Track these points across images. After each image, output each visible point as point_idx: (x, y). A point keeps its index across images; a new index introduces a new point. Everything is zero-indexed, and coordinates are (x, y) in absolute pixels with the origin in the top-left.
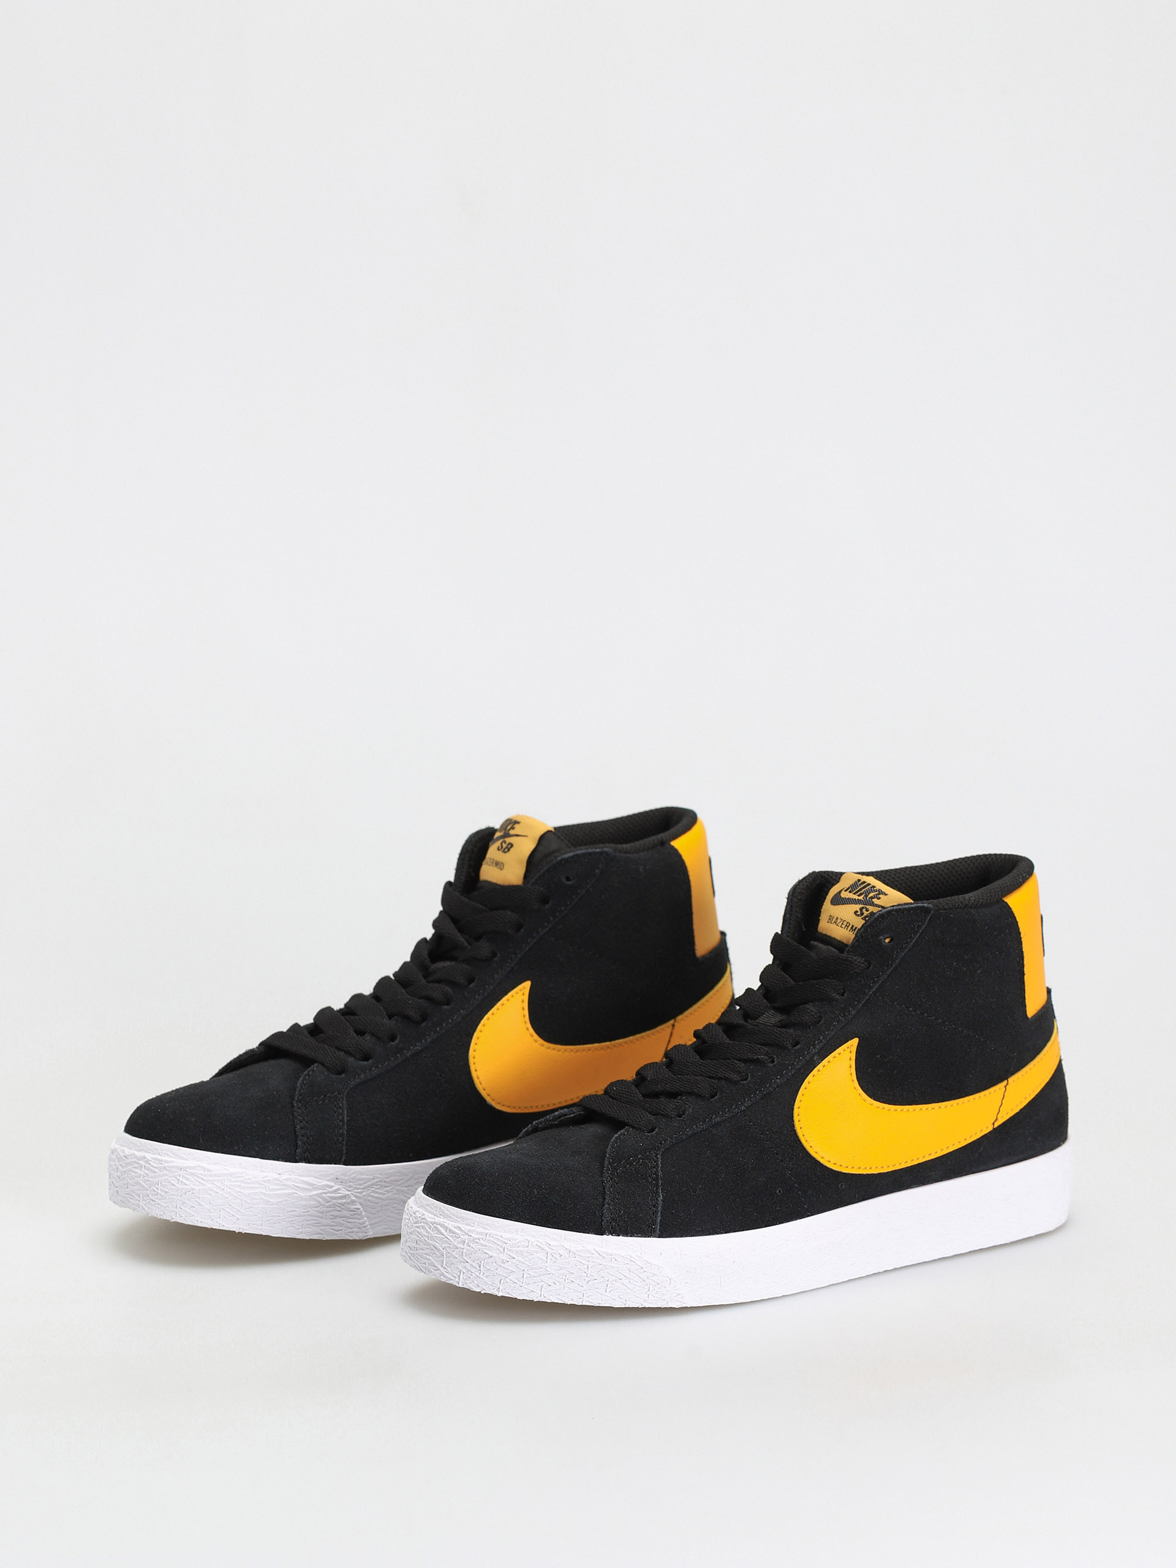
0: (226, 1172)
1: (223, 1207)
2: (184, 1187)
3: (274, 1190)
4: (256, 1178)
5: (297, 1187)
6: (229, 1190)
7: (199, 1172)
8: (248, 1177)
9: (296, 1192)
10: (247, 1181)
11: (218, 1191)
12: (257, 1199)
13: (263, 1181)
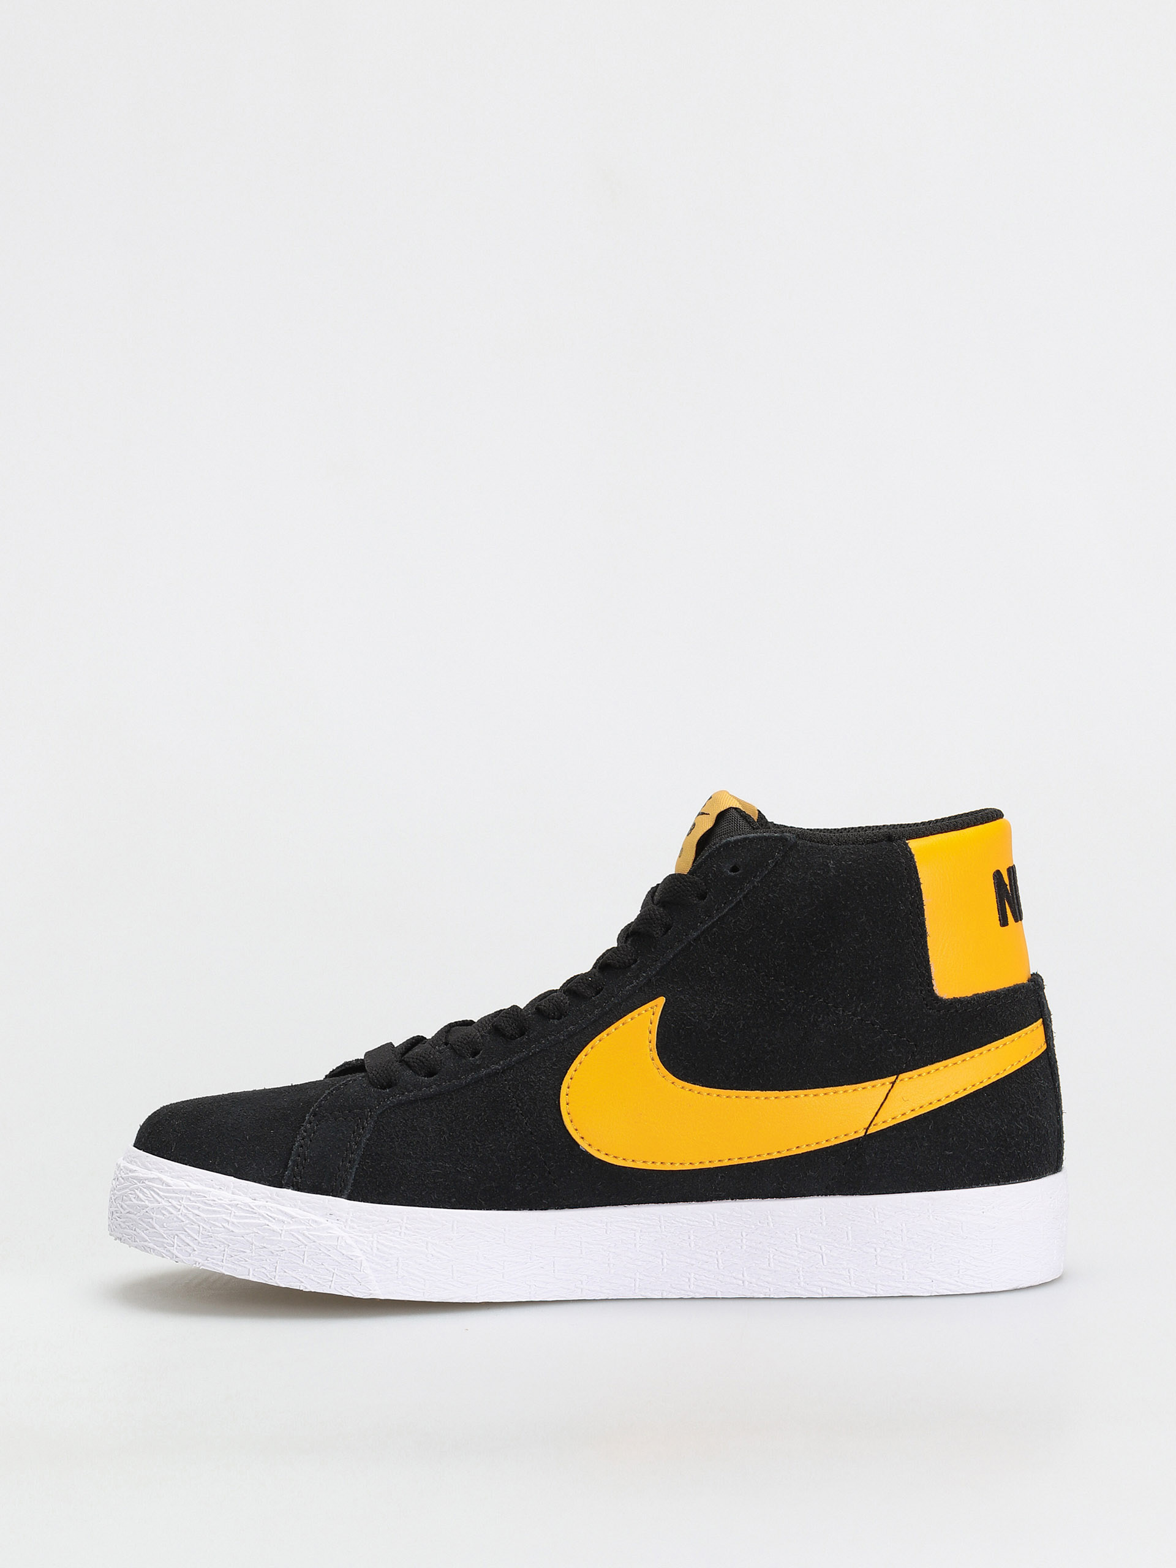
0: (186, 1188)
1: (178, 1232)
2: (140, 1202)
3: (241, 1217)
4: (221, 1200)
5: (271, 1217)
6: (185, 1211)
7: (158, 1186)
8: (212, 1198)
9: (267, 1223)
10: (210, 1202)
11: (173, 1211)
12: (217, 1226)
13: (229, 1205)
